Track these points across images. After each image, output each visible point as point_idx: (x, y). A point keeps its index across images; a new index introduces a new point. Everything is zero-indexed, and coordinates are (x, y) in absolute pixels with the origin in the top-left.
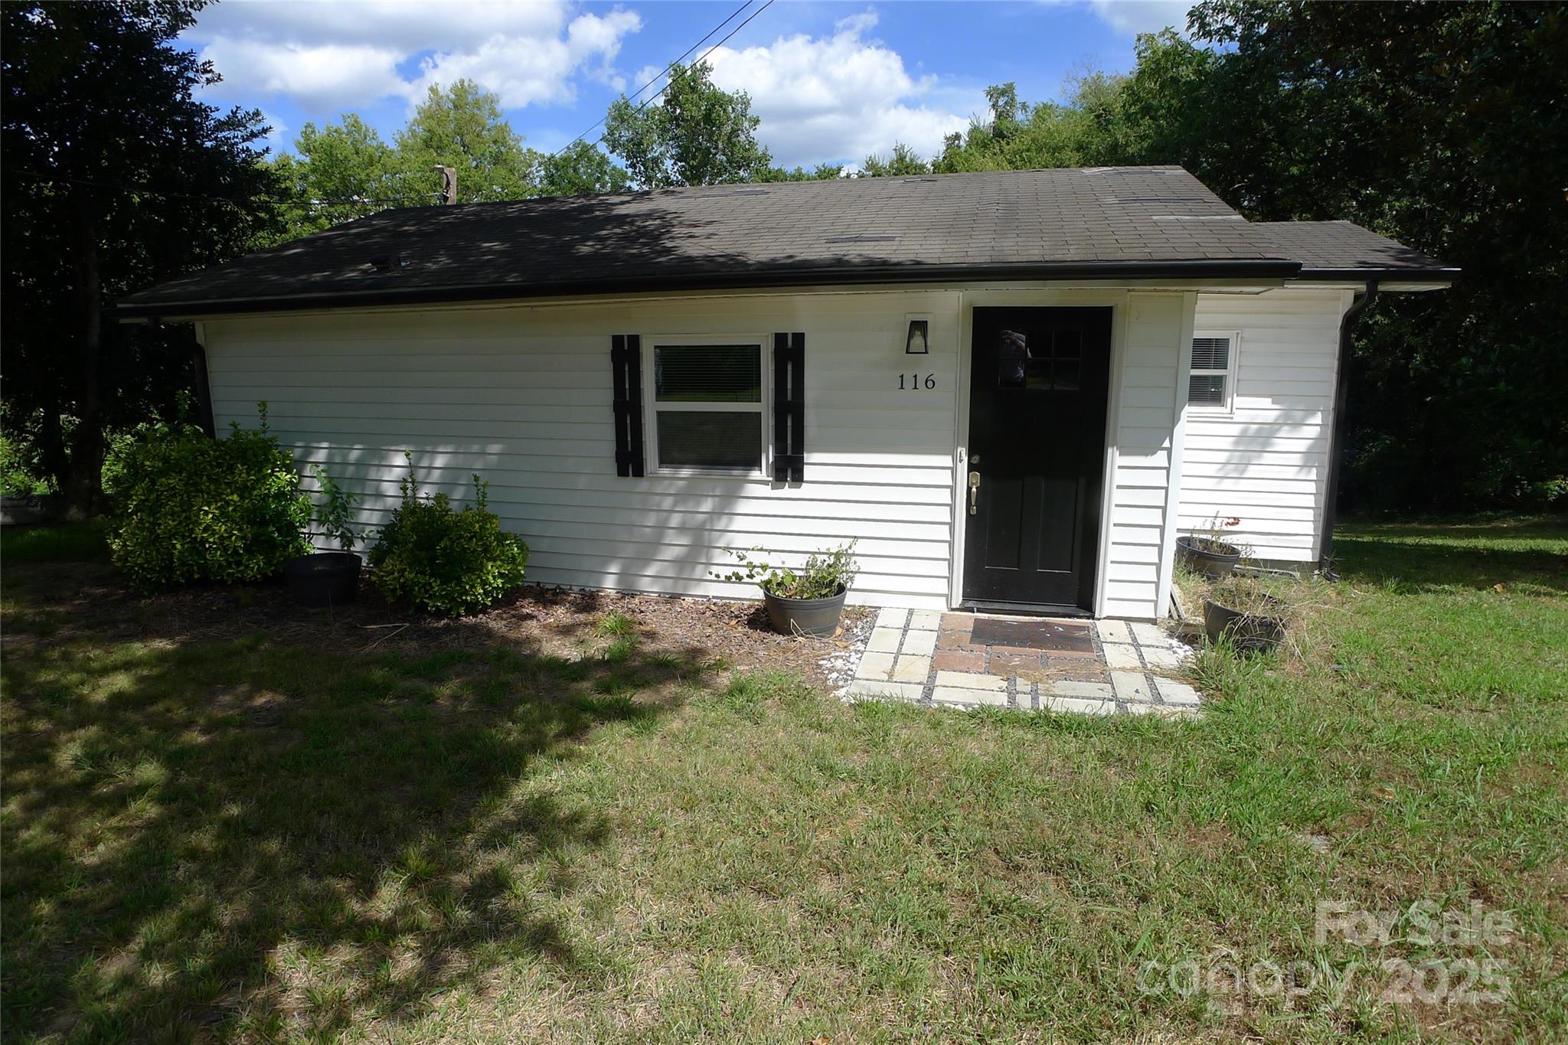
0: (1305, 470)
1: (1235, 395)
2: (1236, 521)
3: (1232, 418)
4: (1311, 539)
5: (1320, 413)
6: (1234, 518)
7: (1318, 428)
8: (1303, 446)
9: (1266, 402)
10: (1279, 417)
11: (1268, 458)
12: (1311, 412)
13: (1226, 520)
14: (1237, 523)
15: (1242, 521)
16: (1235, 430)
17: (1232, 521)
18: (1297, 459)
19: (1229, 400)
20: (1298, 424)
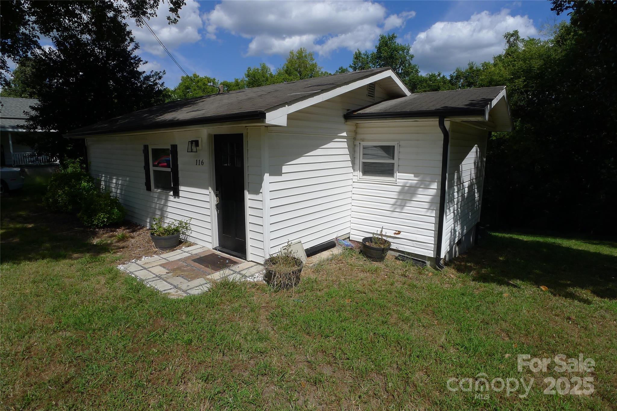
0: (430, 211)
1: (397, 172)
2: (399, 232)
3: (396, 183)
4: (433, 246)
5: (436, 183)
6: (398, 231)
7: (435, 190)
8: (428, 199)
9: (411, 176)
10: (417, 184)
11: (413, 204)
12: (432, 181)
13: (395, 232)
14: (399, 234)
15: (402, 233)
16: (398, 189)
17: (397, 232)
18: (426, 205)
19: (395, 174)
20: (427, 187)
